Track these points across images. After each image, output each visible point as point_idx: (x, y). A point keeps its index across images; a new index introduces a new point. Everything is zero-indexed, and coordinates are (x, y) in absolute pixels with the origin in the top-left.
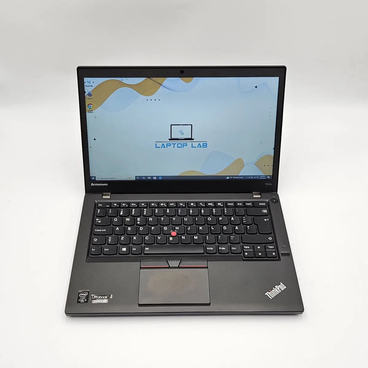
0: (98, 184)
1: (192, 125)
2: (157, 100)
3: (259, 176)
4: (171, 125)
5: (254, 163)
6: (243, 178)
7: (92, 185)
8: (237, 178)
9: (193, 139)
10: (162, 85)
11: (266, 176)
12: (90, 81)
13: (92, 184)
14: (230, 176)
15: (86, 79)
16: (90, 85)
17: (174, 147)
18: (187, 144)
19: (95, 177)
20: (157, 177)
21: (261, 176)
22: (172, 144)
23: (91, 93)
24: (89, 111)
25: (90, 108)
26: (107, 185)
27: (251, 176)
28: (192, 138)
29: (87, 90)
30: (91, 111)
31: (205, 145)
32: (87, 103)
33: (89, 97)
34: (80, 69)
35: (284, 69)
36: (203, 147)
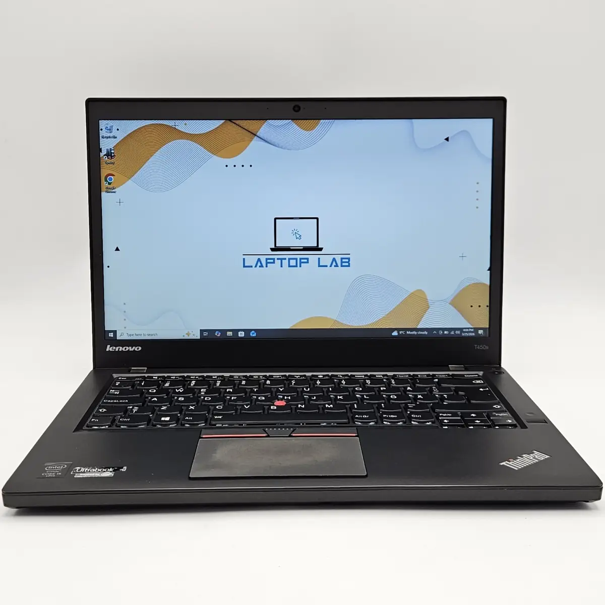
0: (121, 348)
1: (317, 219)
2: (247, 166)
3: (461, 329)
4: (275, 219)
5: (449, 301)
6: (426, 333)
7: (107, 350)
8: (415, 333)
9: (321, 249)
10: (258, 134)
11: (476, 330)
12: (112, 126)
13: (109, 348)
14: (398, 330)
15: (103, 124)
16: (111, 135)
17: (282, 266)
18: (307, 259)
19: (115, 332)
20: (247, 331)
21: (464, 330)
22: (278, 259)
23: (113, 151)
24: (107, 188)
25: (110, 184)
26: (140, 348)
27: (444, 329)
28: (320, 247)
29: (106, 145)
30: (110, 190)
31: (346, 262)
32: (104, 172)
33: (109, 161)
34: (91, 103)
35: (502, 102)
36: (342, 266)
